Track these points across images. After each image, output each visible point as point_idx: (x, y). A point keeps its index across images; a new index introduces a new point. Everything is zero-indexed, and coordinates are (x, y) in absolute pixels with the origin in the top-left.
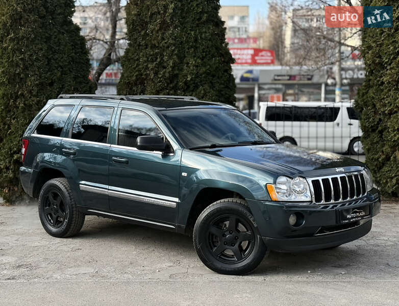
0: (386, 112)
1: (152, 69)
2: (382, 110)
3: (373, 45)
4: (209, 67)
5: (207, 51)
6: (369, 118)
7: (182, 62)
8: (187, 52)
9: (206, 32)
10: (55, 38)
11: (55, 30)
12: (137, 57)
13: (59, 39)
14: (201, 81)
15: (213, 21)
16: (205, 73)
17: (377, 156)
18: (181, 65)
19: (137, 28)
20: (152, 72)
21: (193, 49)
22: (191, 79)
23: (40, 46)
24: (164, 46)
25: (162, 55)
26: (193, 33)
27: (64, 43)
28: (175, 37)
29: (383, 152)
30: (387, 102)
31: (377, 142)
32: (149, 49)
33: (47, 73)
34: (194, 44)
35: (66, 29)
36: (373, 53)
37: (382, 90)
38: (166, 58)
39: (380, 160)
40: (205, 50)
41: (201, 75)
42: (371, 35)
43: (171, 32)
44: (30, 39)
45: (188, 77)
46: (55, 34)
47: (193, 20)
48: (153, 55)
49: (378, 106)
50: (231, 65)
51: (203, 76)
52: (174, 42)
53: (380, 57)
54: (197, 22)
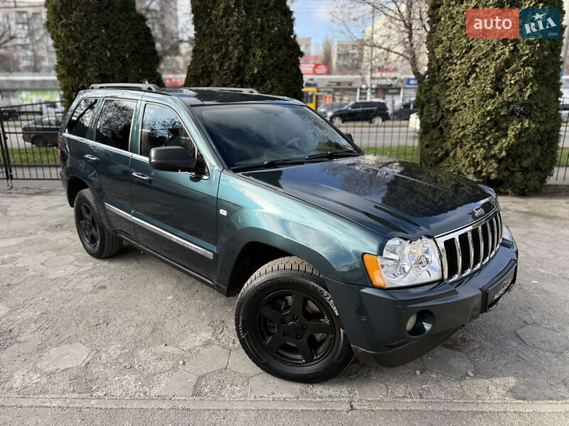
0: (451, 109)
1: (217, 60)
2: (447, 106)
3: (444, 38)
4: (276, 59)
5: (274, 41)
6: (431, 115)
7: (248, 53)
8: (254, 41)
9: (273, 20)
11: (113, 16)
12: (203, 48)
13: (118, 27)
14: (268, 74)
15: (281, 9)
16: (272, 65)
17: (436, 152)
18: (247, 55)
19: (202, 15)
20: (217, 63)
22: (258, 72)
24: (228, 35)
25: (227, 45)
26: (259, 20)
28: (240, 24)
29: (442, 148)
30: (453, 99)
31: (438, 139)
32: (214, 39)
34: (261, 33)
35: (127, 15)
36: (444, 47)
37: (449, 87)
38: (231, 48)
39: (439, 156)
40: (272, 40)
41: (268, 67)
42: (441, 28)
43: (235, 18)
45: (254, 70)
46: (114, 20)
47: (259, 6)
48: (218, 44)
49: (443, 102)
50: (299, 58)
51: (271, 68)
52: (238, 29)
53: (450, 51)
54: (264, 8)
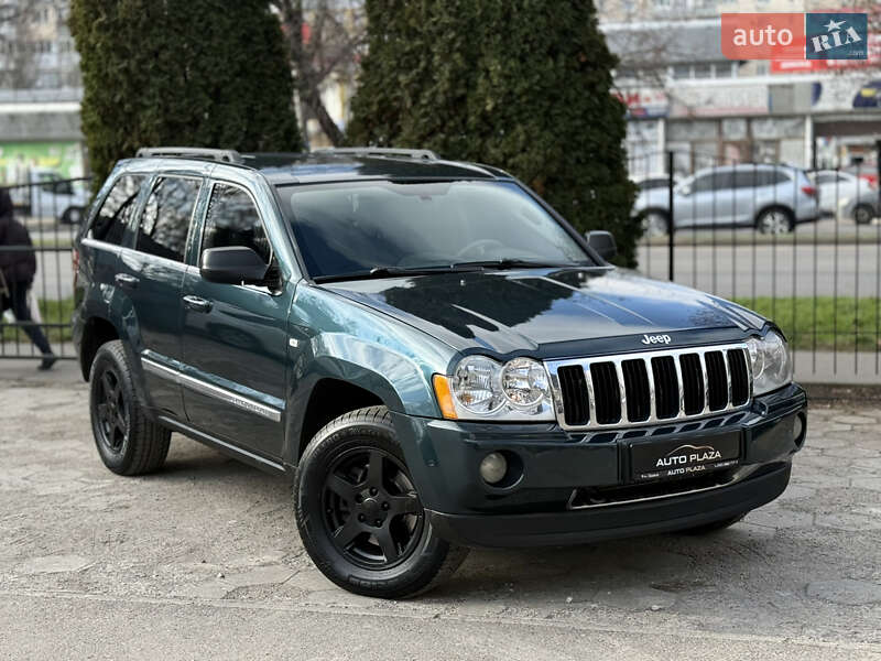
1: (407, 86)
4: (538, 77)
5: (534, 40)
7: (474, 68)
8: (486, 44)
10: (200, 21)
12: (381, 59)
14: (520, 113)
16: (526, 92)
18: (472, 74)
20: (407, 92)
21: (499, 37)
22: (495, 109)
23: (162, 40)
24: (430, 32)
25: (430, 54)
27: (221, 32)
28: (458, 8)
33: (180, 101)
34: (503, 24)
38: (437, 59)
40: (530, 39)
41: (519, 97)
44: (140, 25)
45: (487, 104)
48: (412, 52)
51: (524, 99)
52: (453, 19)
